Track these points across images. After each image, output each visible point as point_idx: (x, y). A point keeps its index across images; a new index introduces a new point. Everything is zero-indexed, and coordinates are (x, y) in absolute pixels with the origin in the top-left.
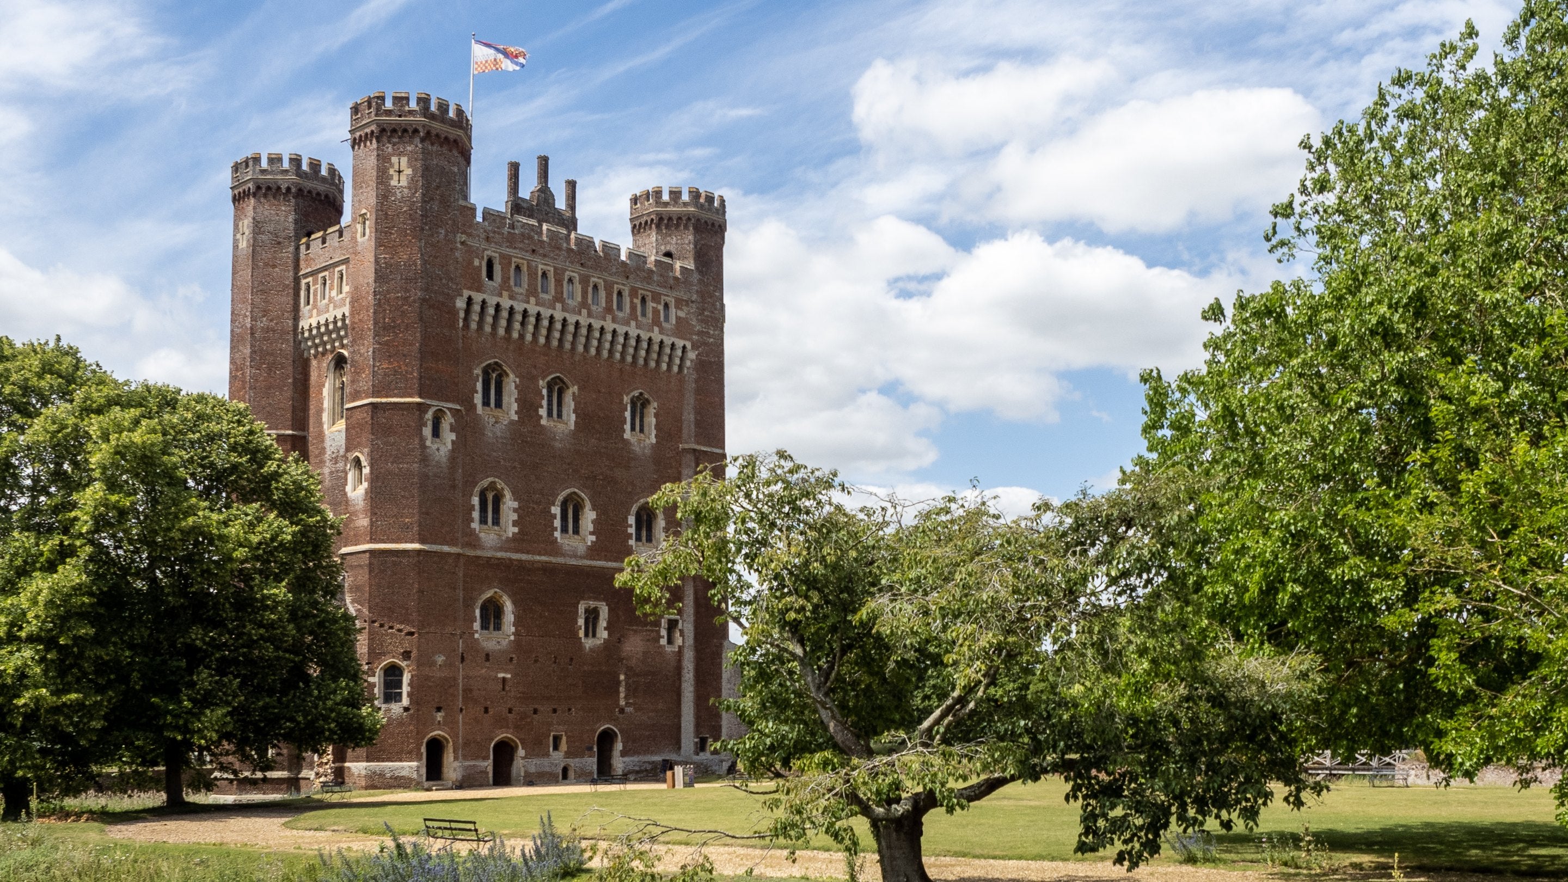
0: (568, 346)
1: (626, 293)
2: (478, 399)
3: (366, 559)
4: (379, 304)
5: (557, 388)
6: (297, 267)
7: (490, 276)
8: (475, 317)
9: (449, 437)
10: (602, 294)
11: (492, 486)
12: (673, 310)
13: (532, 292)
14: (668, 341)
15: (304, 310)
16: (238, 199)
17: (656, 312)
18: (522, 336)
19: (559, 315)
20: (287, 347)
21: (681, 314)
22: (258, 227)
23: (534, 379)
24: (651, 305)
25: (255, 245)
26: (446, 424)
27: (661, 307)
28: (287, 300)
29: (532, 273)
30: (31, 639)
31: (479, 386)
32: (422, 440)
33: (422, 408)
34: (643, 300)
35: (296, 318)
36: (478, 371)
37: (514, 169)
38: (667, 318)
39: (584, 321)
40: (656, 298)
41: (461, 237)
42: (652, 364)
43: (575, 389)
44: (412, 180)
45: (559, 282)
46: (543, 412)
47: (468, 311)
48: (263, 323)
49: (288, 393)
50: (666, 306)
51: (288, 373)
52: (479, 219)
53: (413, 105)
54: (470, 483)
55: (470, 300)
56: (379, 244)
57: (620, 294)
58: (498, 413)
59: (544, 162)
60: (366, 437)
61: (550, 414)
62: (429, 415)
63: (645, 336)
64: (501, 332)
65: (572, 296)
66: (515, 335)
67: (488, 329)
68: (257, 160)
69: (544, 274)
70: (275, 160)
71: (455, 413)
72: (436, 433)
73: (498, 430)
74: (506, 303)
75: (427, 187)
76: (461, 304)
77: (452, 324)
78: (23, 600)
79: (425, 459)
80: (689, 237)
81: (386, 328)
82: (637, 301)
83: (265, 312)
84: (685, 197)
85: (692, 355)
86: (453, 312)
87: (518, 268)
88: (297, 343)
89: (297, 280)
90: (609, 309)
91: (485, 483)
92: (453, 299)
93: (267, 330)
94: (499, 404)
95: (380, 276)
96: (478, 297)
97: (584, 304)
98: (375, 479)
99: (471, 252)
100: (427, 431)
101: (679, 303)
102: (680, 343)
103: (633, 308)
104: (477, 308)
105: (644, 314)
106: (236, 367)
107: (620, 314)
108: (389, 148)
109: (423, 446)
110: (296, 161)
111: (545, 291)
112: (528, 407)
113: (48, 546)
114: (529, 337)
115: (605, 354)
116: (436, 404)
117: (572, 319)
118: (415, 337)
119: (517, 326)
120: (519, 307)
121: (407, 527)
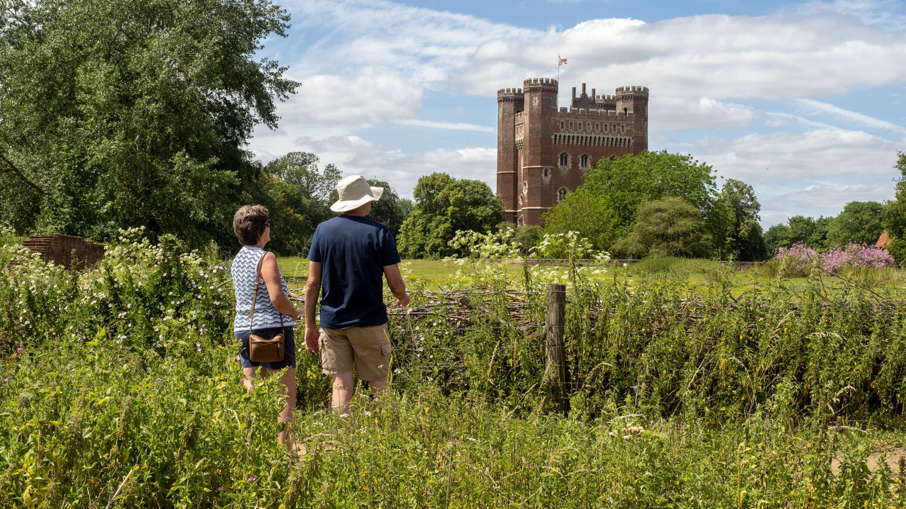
0: (588, 144)
1: (608, 125)
2: (559, 164)
3: (527, 211)
4: (530, 140)
5: (585, 158)
6: (514, 123)
7: (562, 127)
8: (558, 140)
9: (550, 176)
10: (600, 127)
11: (563, 189)
12: (625, 128)
13: (576, 130)
14: (623, 138)
15: (517, 135)
16: (499, 102)
17: (619, 129)
18: (573, 143)
19: (584, 136)
20: (512, 147)
21: (628, 128)
22: (504, 110)
23: (577, 155)
24: (617, 127)
25: (503, 116)
26: (548, 173)
27: (621, 128)
28: (512, 132)
29: (576, 124)
30: (441, 237)
31: (559, 160)
32: (541, 177)
33: (541, 169)
34: (614, 126)
35: (514, 138)
36: (559, 156)
37: (574, 89)
38: (623, 130)
39: (593, 136)
40: (619, 125)
41: (553, 118)
42: (618, 146)
43: (591, 157)
44: (539, 103)
45: (585, 125)
46: (580, 165)
47: (555, 139)
48: (505, 140)
49: (512, 160)
50: (623, 127)
51: (512, 154)
52: (559, 111)
53: (539, 82)
54: (556, 189)
55: (556, 136)
56: (530, 122)
57: (606, 125)
58: (565, 167)
59: (584, 85)
60: (527, 177)
61: (582, 165)
62: (543, 171)
63: (614, 137)
64: (566, 143)
65: (589, 129)
66: (571, 143)
67: (562, 143)
68: (504, 91)
69: (580, 124)
70: (508, 90)
71: (551, 169)
72: (546, 175)
73: (565, 172)
74: (567, 135)
75: (542, 105)
76: (553, 137)
77: (551, 143)
78: (439, 229)
79: (542, 183)
80: (632, 103)
81: (532, 146)
82: (612, 127)
83: (506, 136)
84: (631, 89)
85: (632, 141)
86: (551, 140)
87: (571, 123)
88: (515, 145)
89: (514, 126)
90: (602, 131)
91: (561, 188)
92: (550, 136)
93: (507, 141)
94: (566, 164)
95: (530, 132)
96: (558, 134)
97: (593, 131)
98: (529, 189)
99: (556, 121)
100: (543, 175)
101: (627, 125)
102: (627, 138)
103: (610, 129)
104: (558, 137)
105: (615, 130)
106: (499, 152)
107: (606, 132)
108: (532, 95)
109: (542, 179)
110: (514, 90)
111: (580, 129)
112: (575, 164)
113: (443, 219)
114: (575, 143)
115: (601, 145)
116: (545, 167)
117: (589, 136)
118: (539, 149)
119: (571, 141)
120: (571, 135)
121: (537, 202)
